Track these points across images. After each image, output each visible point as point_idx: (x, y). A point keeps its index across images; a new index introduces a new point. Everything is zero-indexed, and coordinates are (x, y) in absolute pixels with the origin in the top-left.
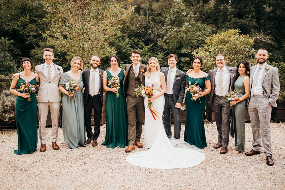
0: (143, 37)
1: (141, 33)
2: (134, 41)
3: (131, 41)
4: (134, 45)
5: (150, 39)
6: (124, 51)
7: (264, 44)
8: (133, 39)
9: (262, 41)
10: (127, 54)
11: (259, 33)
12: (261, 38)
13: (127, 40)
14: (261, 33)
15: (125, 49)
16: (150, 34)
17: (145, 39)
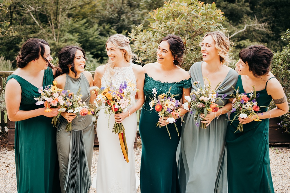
0: (117, 23)
1: (113, 19)
2: (104, 28)
3: (101, 28)
4: (105, 32)
5: (125, 26)
6: (91, 39)
7: (259, 33)
8: (104, 26)
9: (256, 30)
10: (94, 43)
11: (253, 20)
12: (255, 26)
13: (96, 26)
14: (255, 20)
15: (92, 36)
16: (123, 20)
17: (118, 25)
